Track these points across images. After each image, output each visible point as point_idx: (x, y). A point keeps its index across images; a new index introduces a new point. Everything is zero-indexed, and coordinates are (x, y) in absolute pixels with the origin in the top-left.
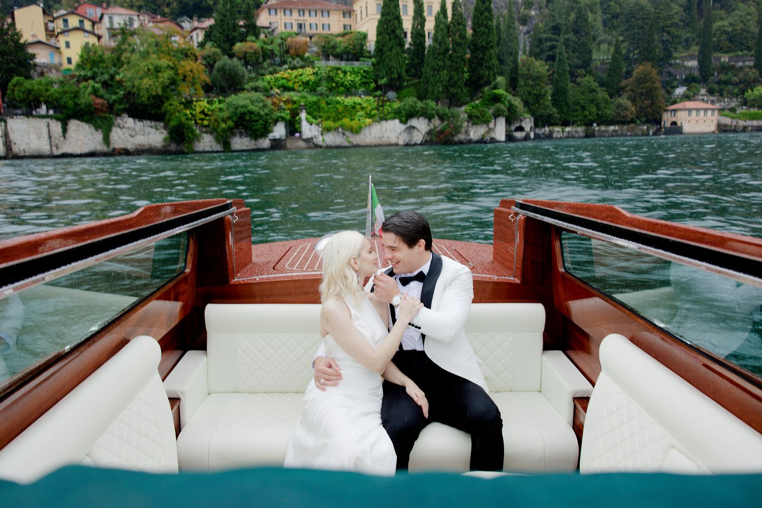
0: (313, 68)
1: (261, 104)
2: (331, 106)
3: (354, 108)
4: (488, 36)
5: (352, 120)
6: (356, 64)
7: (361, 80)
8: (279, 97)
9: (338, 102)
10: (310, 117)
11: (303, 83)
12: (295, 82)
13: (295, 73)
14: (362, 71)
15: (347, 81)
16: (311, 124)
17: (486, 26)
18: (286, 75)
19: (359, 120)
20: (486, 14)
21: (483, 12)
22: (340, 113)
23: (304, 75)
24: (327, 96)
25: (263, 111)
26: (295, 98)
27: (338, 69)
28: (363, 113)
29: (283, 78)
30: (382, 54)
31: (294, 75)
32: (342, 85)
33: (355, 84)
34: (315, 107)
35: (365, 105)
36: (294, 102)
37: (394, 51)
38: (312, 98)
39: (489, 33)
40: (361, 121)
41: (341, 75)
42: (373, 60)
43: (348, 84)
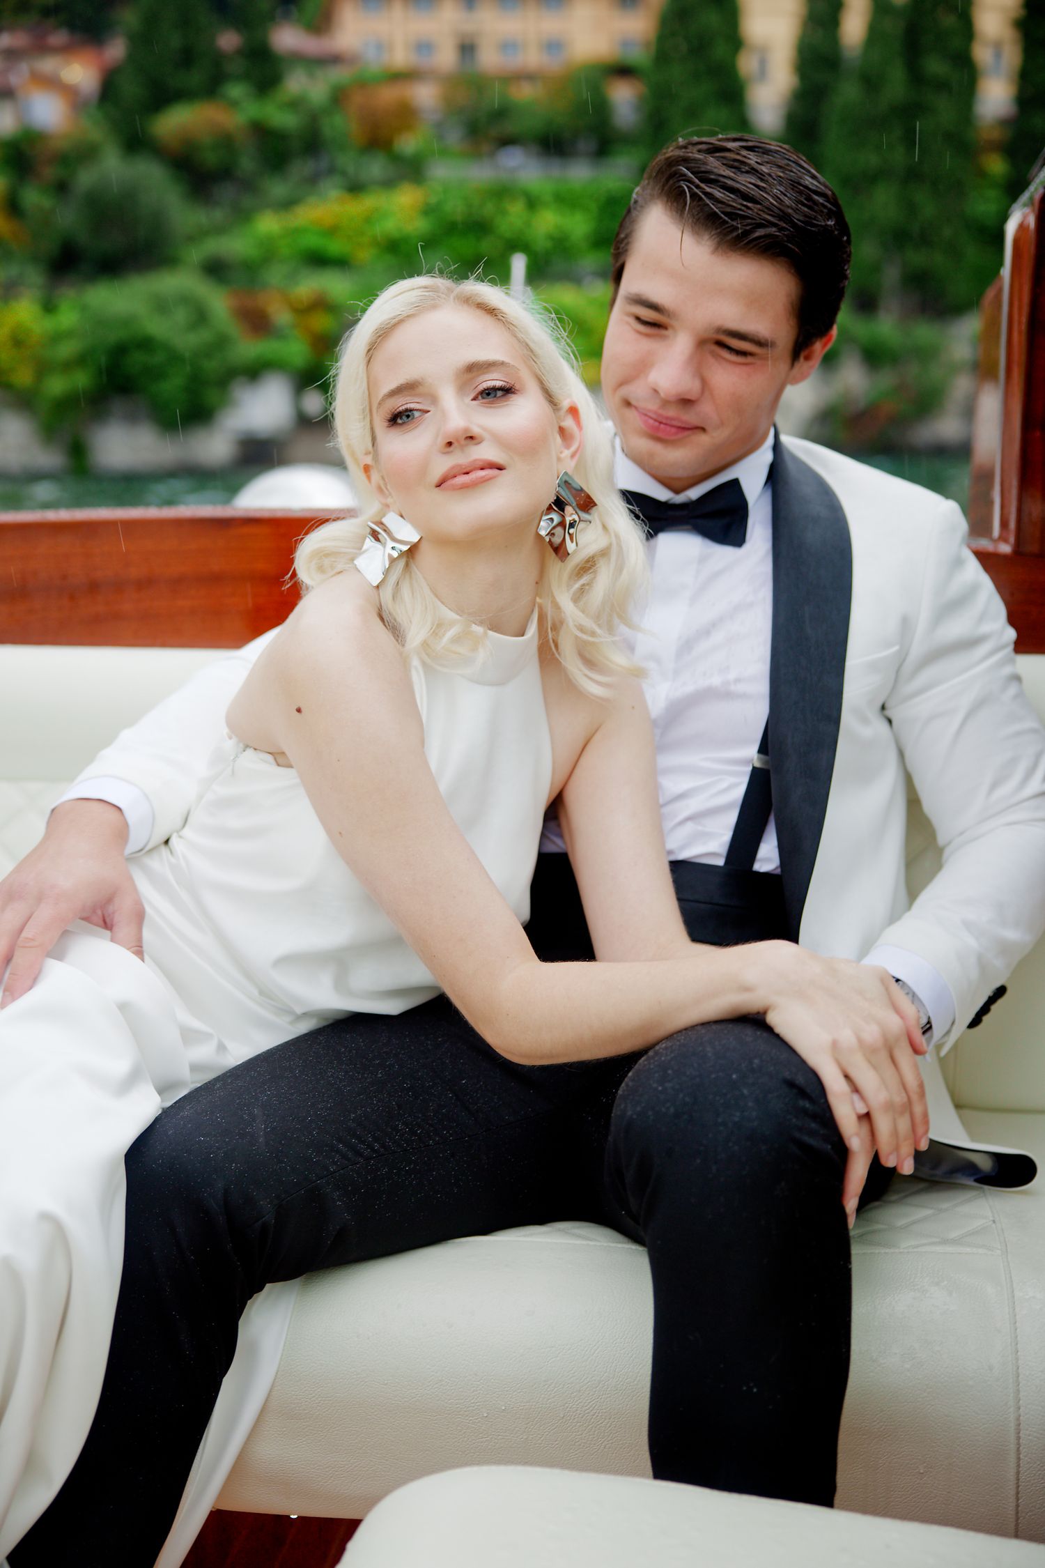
0: (421, 187)
7: (591, 227)
8: (284, 290)
13: (361, 203)
14: (597, 199)
15: (540, 231)
18: (327, 214)
23: (389, 215)
25: (190, 335)
27: (511, 190)
29: (313, 227)
31: (352, 215)
33: (568, 242)
41: (519, 212)
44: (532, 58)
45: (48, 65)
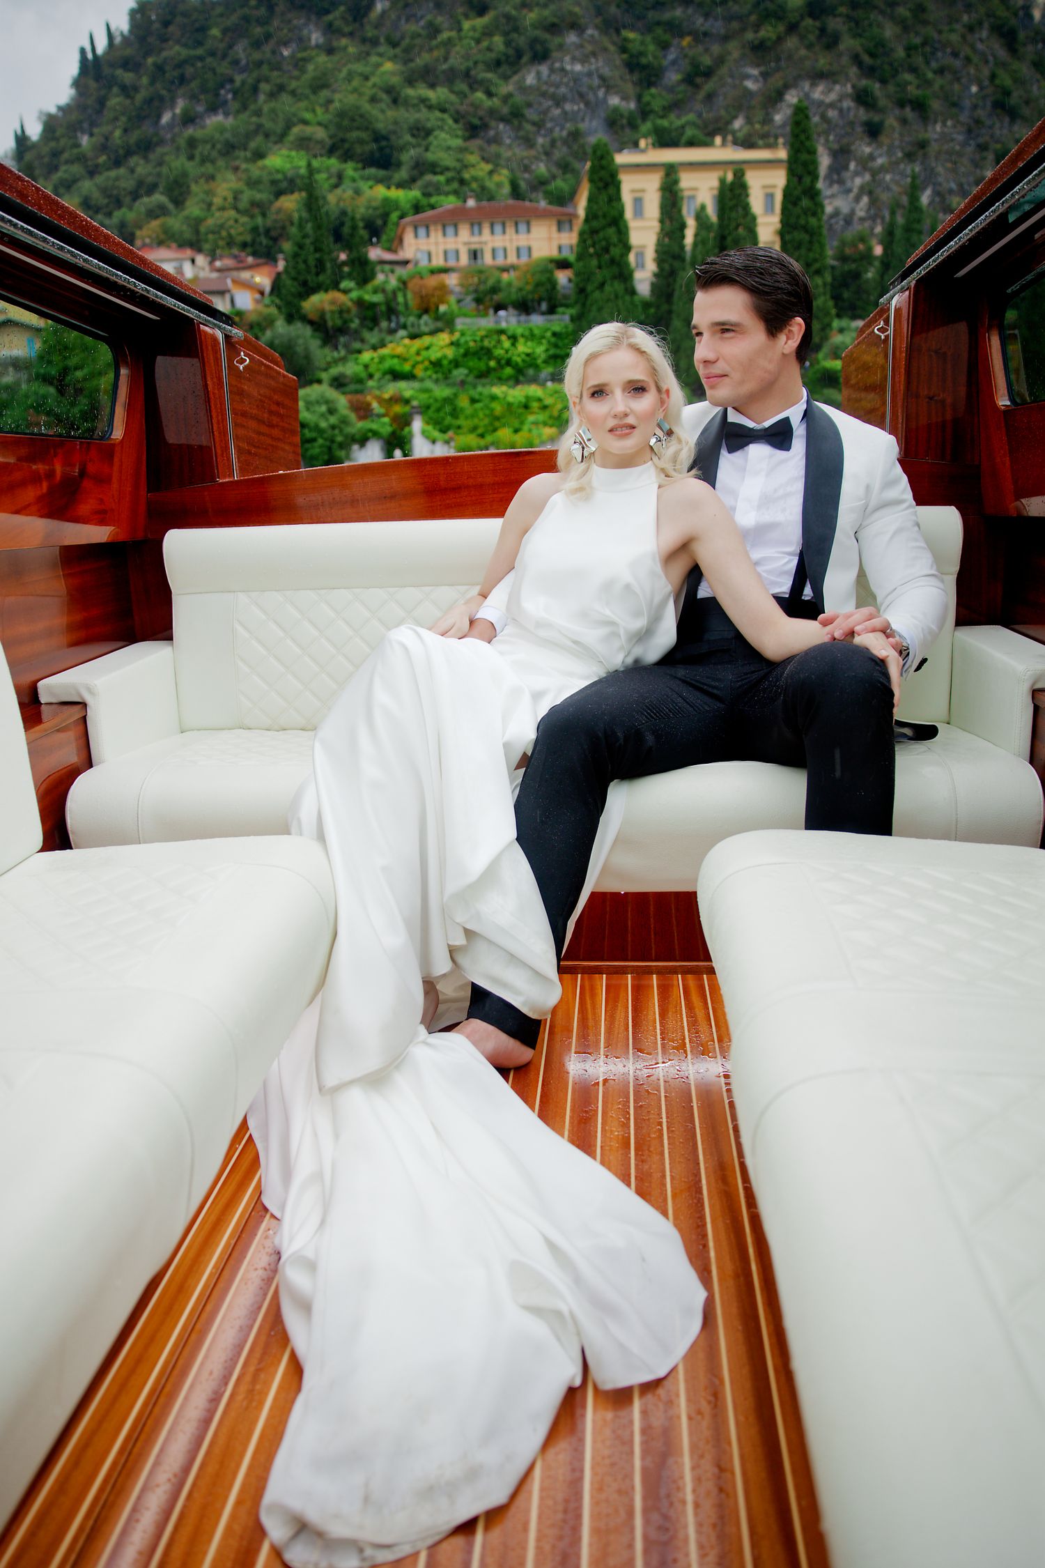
0: (452, 332)
1: (324, 408)
2: (478, 406)
3: (526, 407)
4: (810, 250)
5: (516, 431)
6: (537, 321)
7: (547, 350)
8: (377, 393)
9: (494, 398)
10: (430, 428)
11: (431, 362)
12: (418, 363)
13: (417, 344)
14: (549, 334)
15: (519, 355)
16: (434, 442)
17: (805, 229)
18: (400, 350)
19: (530, 431)
20: (805, 202)
21: (799, 199)
22: (497, 419)
23: (434, 349)
24: (475, 387)
25: (327, 420)
26: (408, 394)
27: (502, 332)
28: (541, 417)
29: (393, 357)
30: (586, 297)
31: (414, 350)
32: (509, 362)
33: (535, 359)
34: (448, 409)
35: (548, 401)
36: (407, 402)
37: (607, 288)
38: (442, 392)
39: (811, 242)
40: (535, 432)
41: (507, 344)
42: (573, 311)
43: (519, 360)
44: (512, 259)
45: (245, 275)
